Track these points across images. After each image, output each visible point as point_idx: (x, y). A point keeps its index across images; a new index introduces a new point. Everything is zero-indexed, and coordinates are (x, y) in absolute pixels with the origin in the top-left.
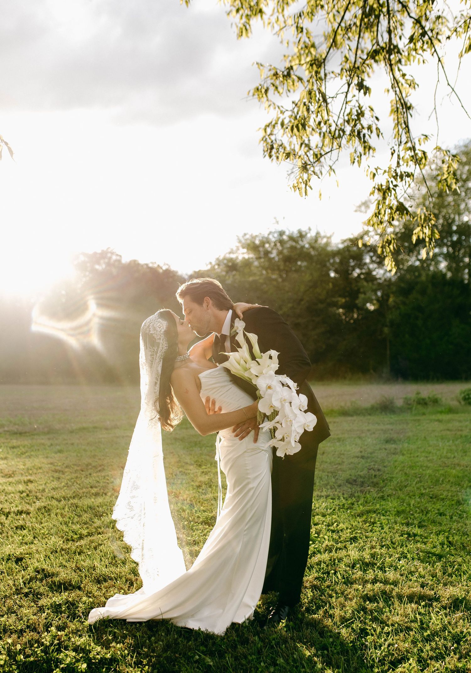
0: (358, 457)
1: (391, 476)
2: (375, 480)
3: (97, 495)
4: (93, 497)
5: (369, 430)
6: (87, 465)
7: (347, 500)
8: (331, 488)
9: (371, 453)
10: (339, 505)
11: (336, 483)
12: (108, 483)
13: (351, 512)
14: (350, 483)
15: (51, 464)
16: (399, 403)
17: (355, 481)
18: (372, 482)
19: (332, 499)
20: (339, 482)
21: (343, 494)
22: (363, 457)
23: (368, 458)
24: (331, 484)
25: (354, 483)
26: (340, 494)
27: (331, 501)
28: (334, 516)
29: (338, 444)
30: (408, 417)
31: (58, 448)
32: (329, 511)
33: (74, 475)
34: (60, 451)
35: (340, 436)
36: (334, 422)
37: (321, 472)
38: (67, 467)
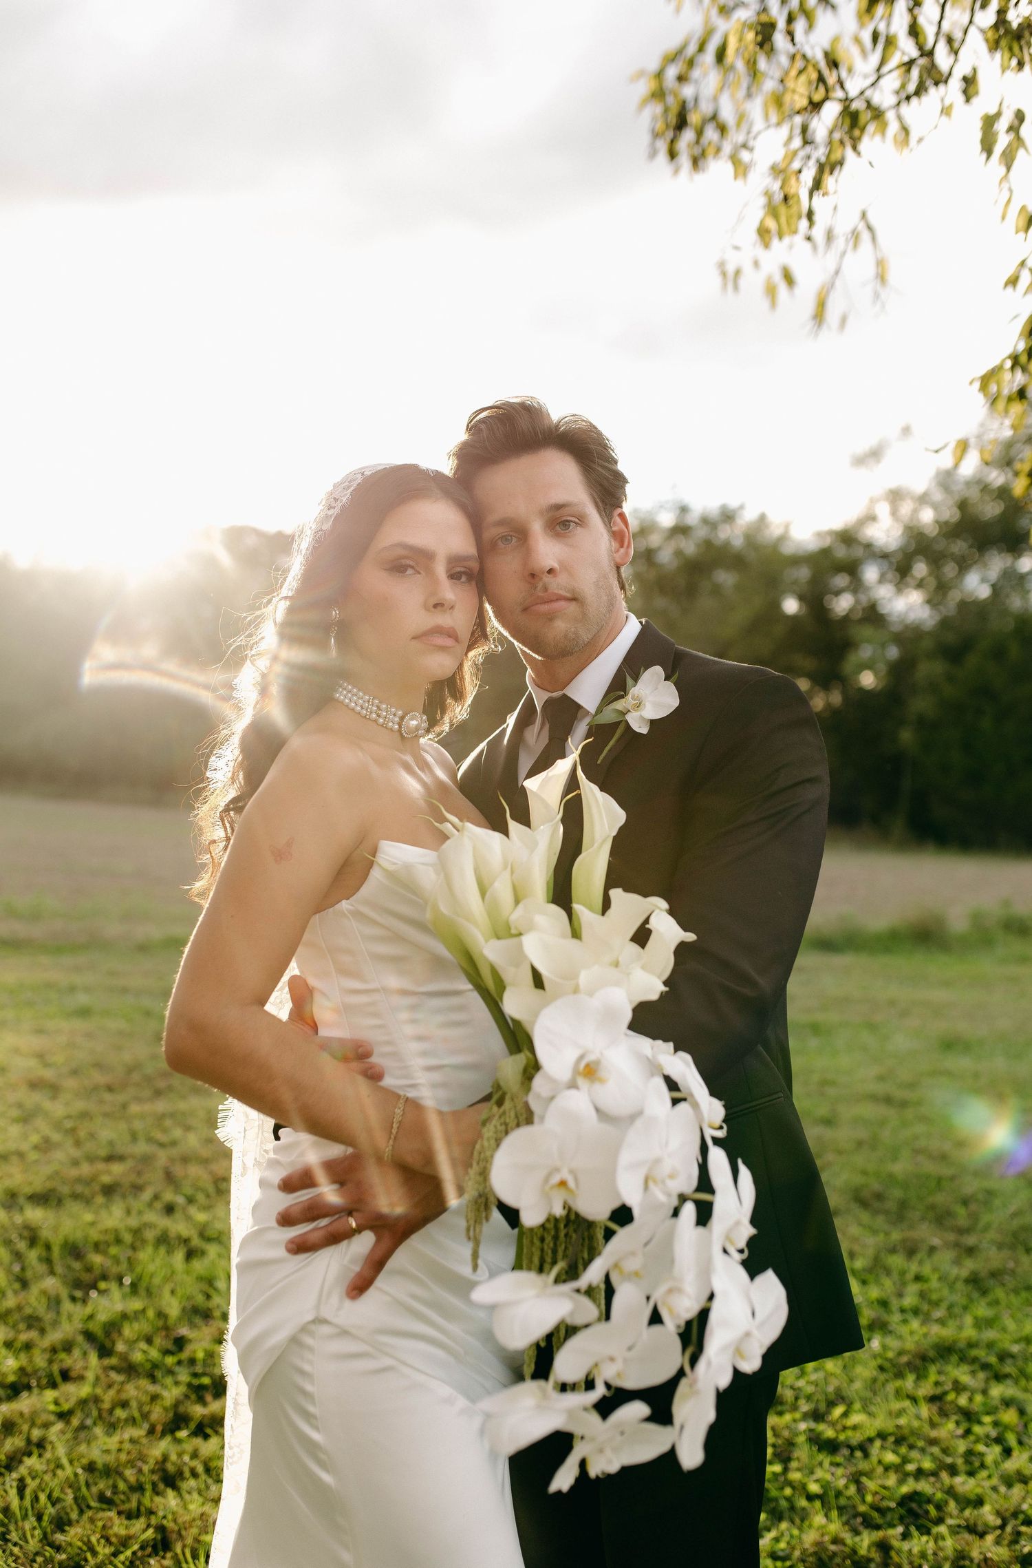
0: (874, 1098)
1: (987, 1184)
2: (940, 1199)
3: (109, 1191)
4: (100, 1199)
5: (892, 1003)
6: (130, 1070)
9: (912, 1086)
12: (162, 1145)
14: (863, 1203)
15: (40, 1056)
16: (958, 922)
17: (879, 1197)
18: (932, 1207)
22: (888, 1100)
23: (904, 1104)
25: (876, 1204)
30: (985, 965)
31: (82, 999)
33: (80, 1105)
34: (84, 1012)
38: (75, 1072)
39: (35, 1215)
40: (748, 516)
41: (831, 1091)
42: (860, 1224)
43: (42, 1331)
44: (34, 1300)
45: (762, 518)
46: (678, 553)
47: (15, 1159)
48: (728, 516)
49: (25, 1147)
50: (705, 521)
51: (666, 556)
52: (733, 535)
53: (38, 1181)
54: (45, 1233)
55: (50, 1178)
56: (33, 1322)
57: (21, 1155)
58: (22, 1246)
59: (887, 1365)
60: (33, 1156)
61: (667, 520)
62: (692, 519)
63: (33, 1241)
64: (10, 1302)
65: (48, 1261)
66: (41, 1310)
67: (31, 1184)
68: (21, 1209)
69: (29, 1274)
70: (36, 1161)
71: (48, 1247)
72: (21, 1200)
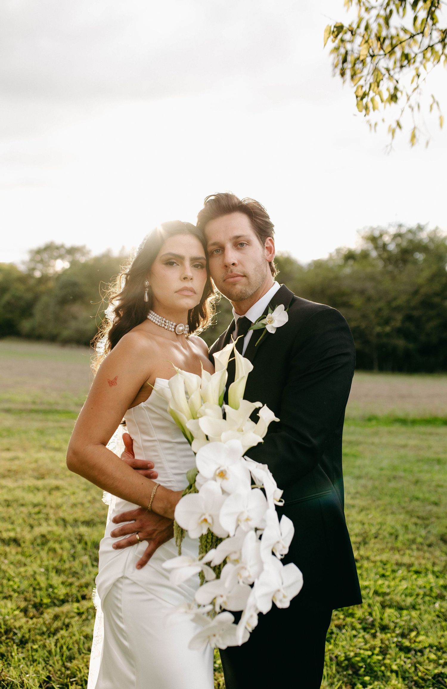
7: (437, 577)
8: (418, 549)
10: (425, 587)
11: (426, 538)
13: (441, 607)
19: (417, 572)
20: (432, 539)
21: (434, 564)
24: (419, 540)
26: (429, 566)
27: (415, 576)
28: (414, 614)
29: (437, 467)
32: (409, 600)
35: (442, 456)
36: (437, 434)
37: (408, 517)
39: (83, 530)
40: (430, 228)
41: (440, 490)
42: (442, 551)
43: (78, 578)
44: (76, 565)
45: (437, 228)
46: (398, 245)
47: (79, 506)
48: (420, 228)
49: (85, 501)
50: (410, 231)
51: (392, 247)
52: (424, 236)
53: (87, 516)
54: (86, 538)
55: (93, 514)
56: (75, 574)
57: (82, 504)
58: (76, 542)
59: (441, 615)
60: (87, 505)
61: (393, 231)
62: (403, 230)
63: (80, 541)
64: (67, 566)
65: (85, 549)
66: (78, 570)
67: (84, 516)
68: (78, 527)
69: (76, 555)
70: (89, 507)
71: (86, 543)
72: (79, 523)
